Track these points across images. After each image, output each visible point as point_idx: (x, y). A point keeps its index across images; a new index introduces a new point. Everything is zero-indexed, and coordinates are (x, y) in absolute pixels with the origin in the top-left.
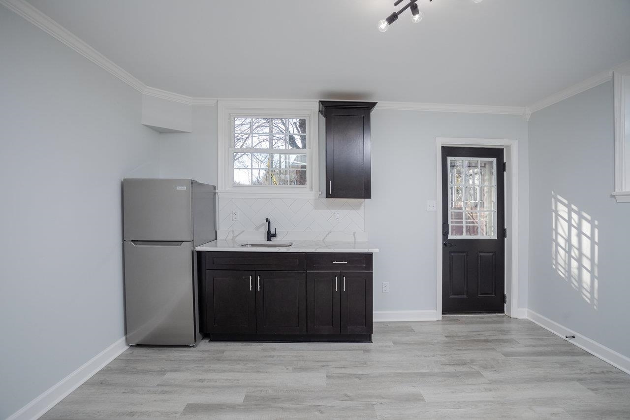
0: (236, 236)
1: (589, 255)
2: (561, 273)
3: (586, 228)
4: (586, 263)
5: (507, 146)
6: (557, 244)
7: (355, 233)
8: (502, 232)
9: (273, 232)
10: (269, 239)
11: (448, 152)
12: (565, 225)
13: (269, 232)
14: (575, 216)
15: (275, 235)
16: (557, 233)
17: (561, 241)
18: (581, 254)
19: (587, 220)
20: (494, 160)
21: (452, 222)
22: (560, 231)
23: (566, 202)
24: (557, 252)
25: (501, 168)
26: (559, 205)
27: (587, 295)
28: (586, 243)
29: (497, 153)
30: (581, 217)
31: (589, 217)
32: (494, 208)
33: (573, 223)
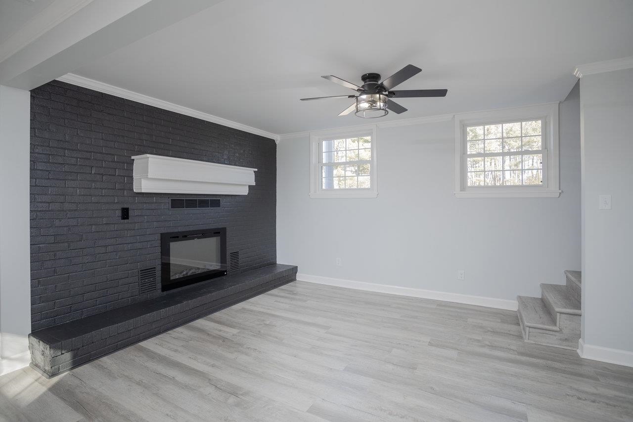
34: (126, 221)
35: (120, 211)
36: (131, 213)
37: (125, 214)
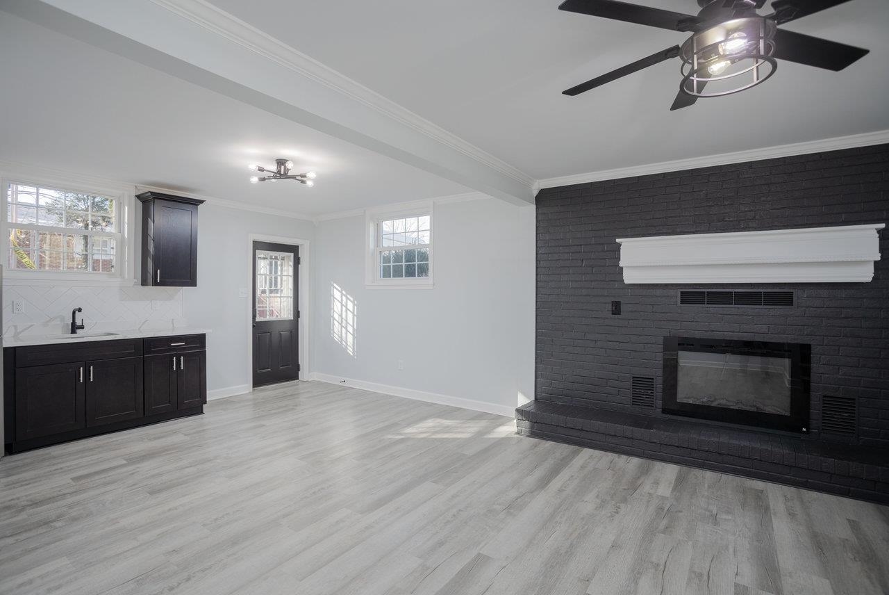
0: (20, 333)
1: (351, 324)
2: (336, 338)
3: (350, 306)
4: (350, 329)
5: (302, 245)
6: (334, 319)
7: (173, 320)
8: (297, 314)
9: (78, 323)
10: (73, 332)
11: (258, 246)
12: (339, 305)
13: (73, 324)
14: (344, 298)
15: (82, 327)
16: (334, 311)
17: (336, 316)
18: (347, 323)
19: (350, 300)
20: (292, 255)
21: (259, 307)
22: (335, 309)
23: (340, 289)
24: (334, 324)
25: (297, 261)
26: (335, 290)
27: (350, 351)
28: (350, 315)
29: (294, 249)
30: (347, 298)
31: (352, 299)
32: (291, 293)
33: (344, 303)
34: (616, 316)
35: (611, 305)
36: (623, 308)
37: (616, 308)
